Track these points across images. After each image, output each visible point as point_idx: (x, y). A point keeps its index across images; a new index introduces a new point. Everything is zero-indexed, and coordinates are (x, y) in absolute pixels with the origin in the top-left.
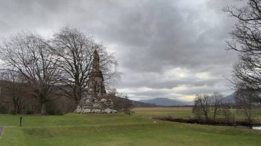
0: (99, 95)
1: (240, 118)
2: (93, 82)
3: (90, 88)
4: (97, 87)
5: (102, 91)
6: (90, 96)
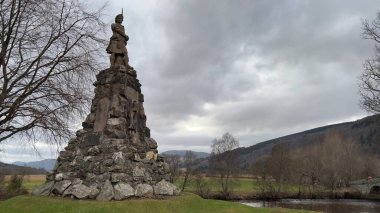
0: (136, 138)
1: (216, 190)
2: (122, 99)
3: (113, 116)
4: (132, 115)
5: (140, 131)
6: (118, 141)
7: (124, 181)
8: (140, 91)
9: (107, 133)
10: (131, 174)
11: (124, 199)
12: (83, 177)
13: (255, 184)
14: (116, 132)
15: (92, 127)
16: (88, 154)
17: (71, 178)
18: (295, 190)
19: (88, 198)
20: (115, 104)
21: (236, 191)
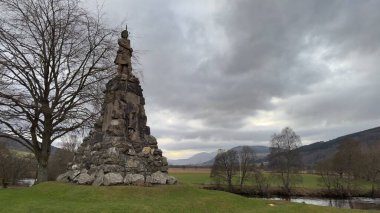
0: (135, 136)
1: (276, 185)
2: (122, 103)
3: (114, 118)
4: (131, 116)
5: (140, 129)
6: (116, 138)
7: (115, 171)
8: (141, 95)
9: (109, 132)
10: (123, 166)
11: (111, 185)
12: (88, 168)
13: (319, 180)
14: (115, 131)
15: (101, 127)
16: (94, 150)
17: (81, 169)
18: (368, 187)
19: (87, 184)
20: (116, 107)
21: (299, 187)
